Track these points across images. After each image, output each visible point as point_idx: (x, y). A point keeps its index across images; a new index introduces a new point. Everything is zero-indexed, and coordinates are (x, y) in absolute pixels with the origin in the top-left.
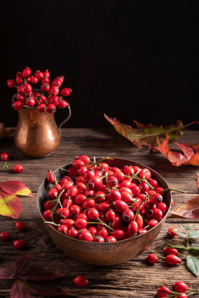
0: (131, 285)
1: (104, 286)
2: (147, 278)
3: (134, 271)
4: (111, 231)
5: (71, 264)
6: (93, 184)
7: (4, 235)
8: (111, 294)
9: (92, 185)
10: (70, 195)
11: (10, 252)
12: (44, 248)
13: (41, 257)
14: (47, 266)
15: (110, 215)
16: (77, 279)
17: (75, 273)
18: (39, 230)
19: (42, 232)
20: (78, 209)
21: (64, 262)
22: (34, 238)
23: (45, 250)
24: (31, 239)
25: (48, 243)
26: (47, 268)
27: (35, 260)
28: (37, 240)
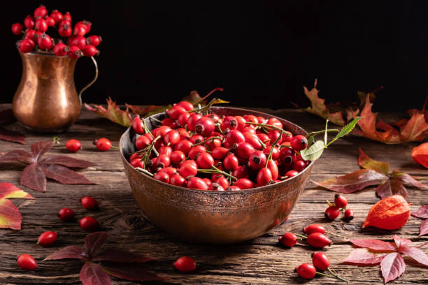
0: (261, 271)
1: (221, 271)
2: (284, 263)
3: (264, 255)
4: (233, 180)
5: (169, 246)
6: (203, 126)
7: (65, 212)
8: (231, 280)
9: (201, 127)
10: (170, 141)
11: (74, 233)
12: (125, 229)
13: (123, 239)
14: (133, 248)
15: (231, 161)
16: (180, 261)
17: (175, 257)
18: (116, 209)
19: (121, 211)
20: (183, 156)
21: (157, 244)
22: (110, 219)
23: (128, 231)
24: (106, 220)
25: (131, 223)
26: (132, 250)
27: (113, 242)
28: (115, 221)
